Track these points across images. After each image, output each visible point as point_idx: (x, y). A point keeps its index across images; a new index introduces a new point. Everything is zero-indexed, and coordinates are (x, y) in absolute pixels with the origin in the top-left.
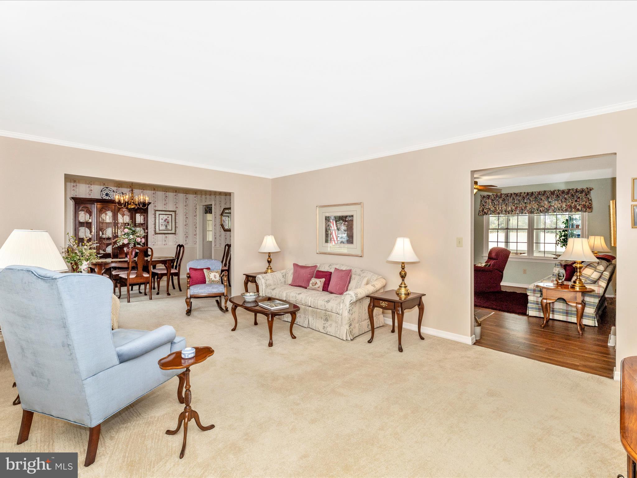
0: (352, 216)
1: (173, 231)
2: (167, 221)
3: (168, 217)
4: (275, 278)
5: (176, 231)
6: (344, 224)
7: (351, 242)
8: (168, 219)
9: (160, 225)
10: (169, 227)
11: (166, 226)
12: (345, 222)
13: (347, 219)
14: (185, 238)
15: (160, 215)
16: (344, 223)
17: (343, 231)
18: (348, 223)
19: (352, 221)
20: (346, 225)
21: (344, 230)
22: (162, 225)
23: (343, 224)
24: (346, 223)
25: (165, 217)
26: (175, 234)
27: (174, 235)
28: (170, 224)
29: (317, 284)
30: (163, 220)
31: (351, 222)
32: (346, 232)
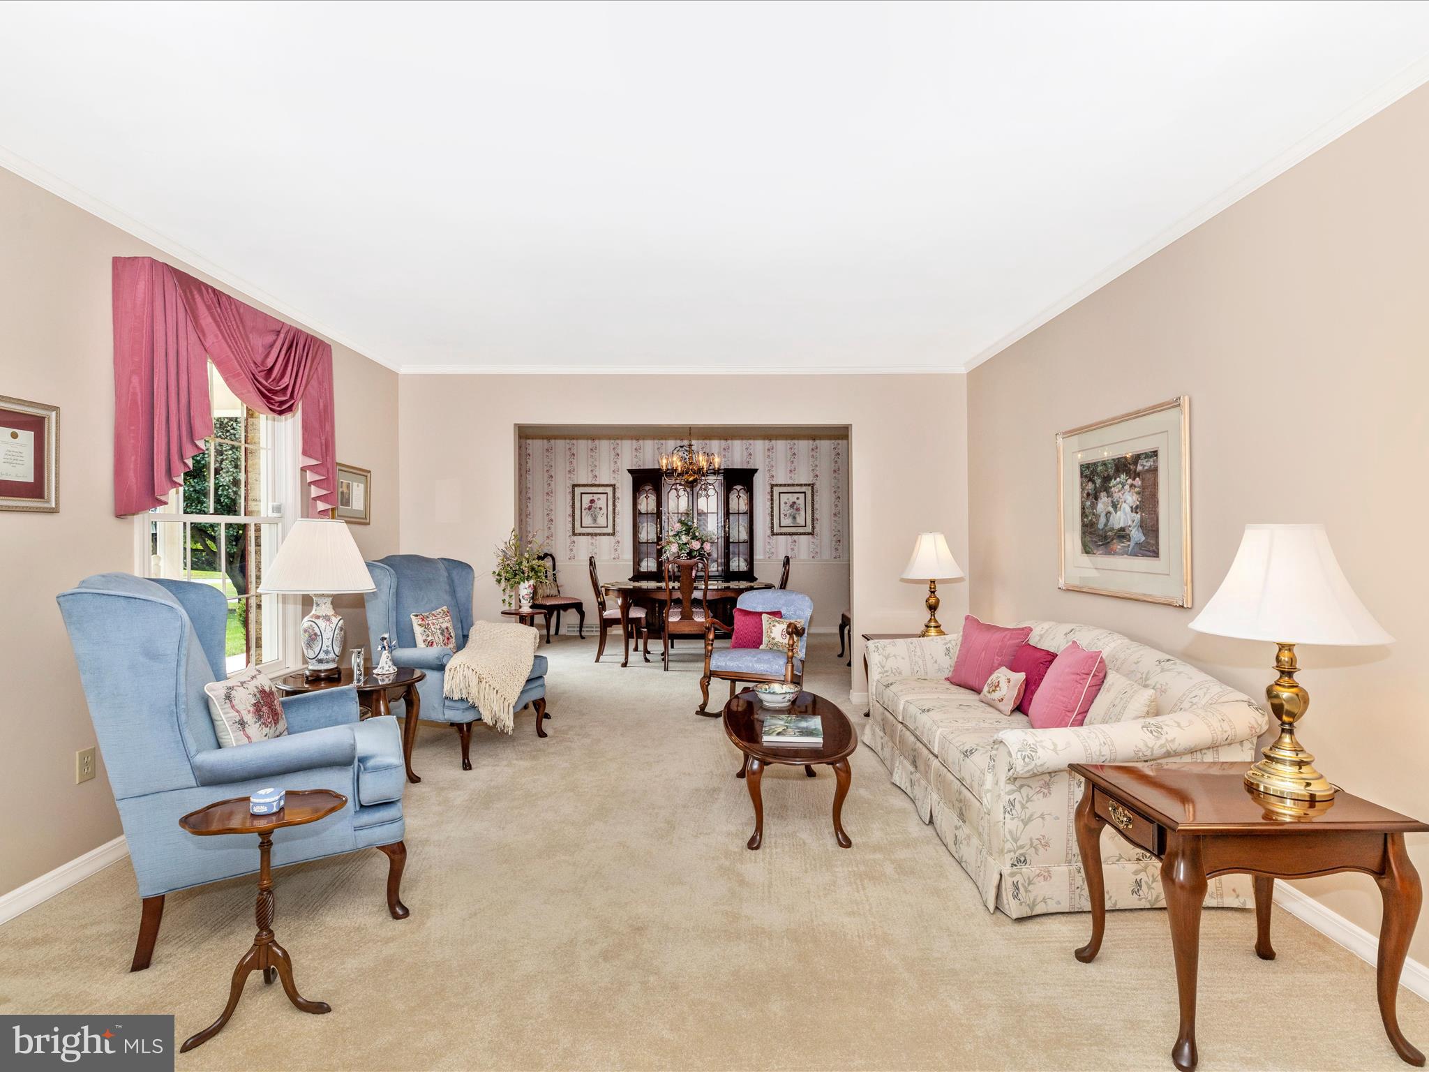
0: (1155, 454)
1: (809, 529)
2: (795, 507)
3: (798, 499)
4: (919, 653)
5: (813, 528)
6: (1132, 486)
7: (1154, 552)
8: (797, 502)
9: (782, 516)
10: (800, 521)
11: (794, 518)
12: (1134, 479)
13: (1139, 468)
14: (834, 543)
15: (781, 495)
16: (1130, 481)
17: (1128, 510)
18: (1143, 480)
19: (1154, 470)
20: (1137, 489)
21: (1132, 507)
22: (786, 515)
23: (1127, 487)
24: (1138, 482)
25: (793, 498)
26: (812, 534)
27: (811, 536)
28: (803, 513)
29: (998, 689)
30: (788, 505)
31: (1149, 476)
32: (1137, 513)
